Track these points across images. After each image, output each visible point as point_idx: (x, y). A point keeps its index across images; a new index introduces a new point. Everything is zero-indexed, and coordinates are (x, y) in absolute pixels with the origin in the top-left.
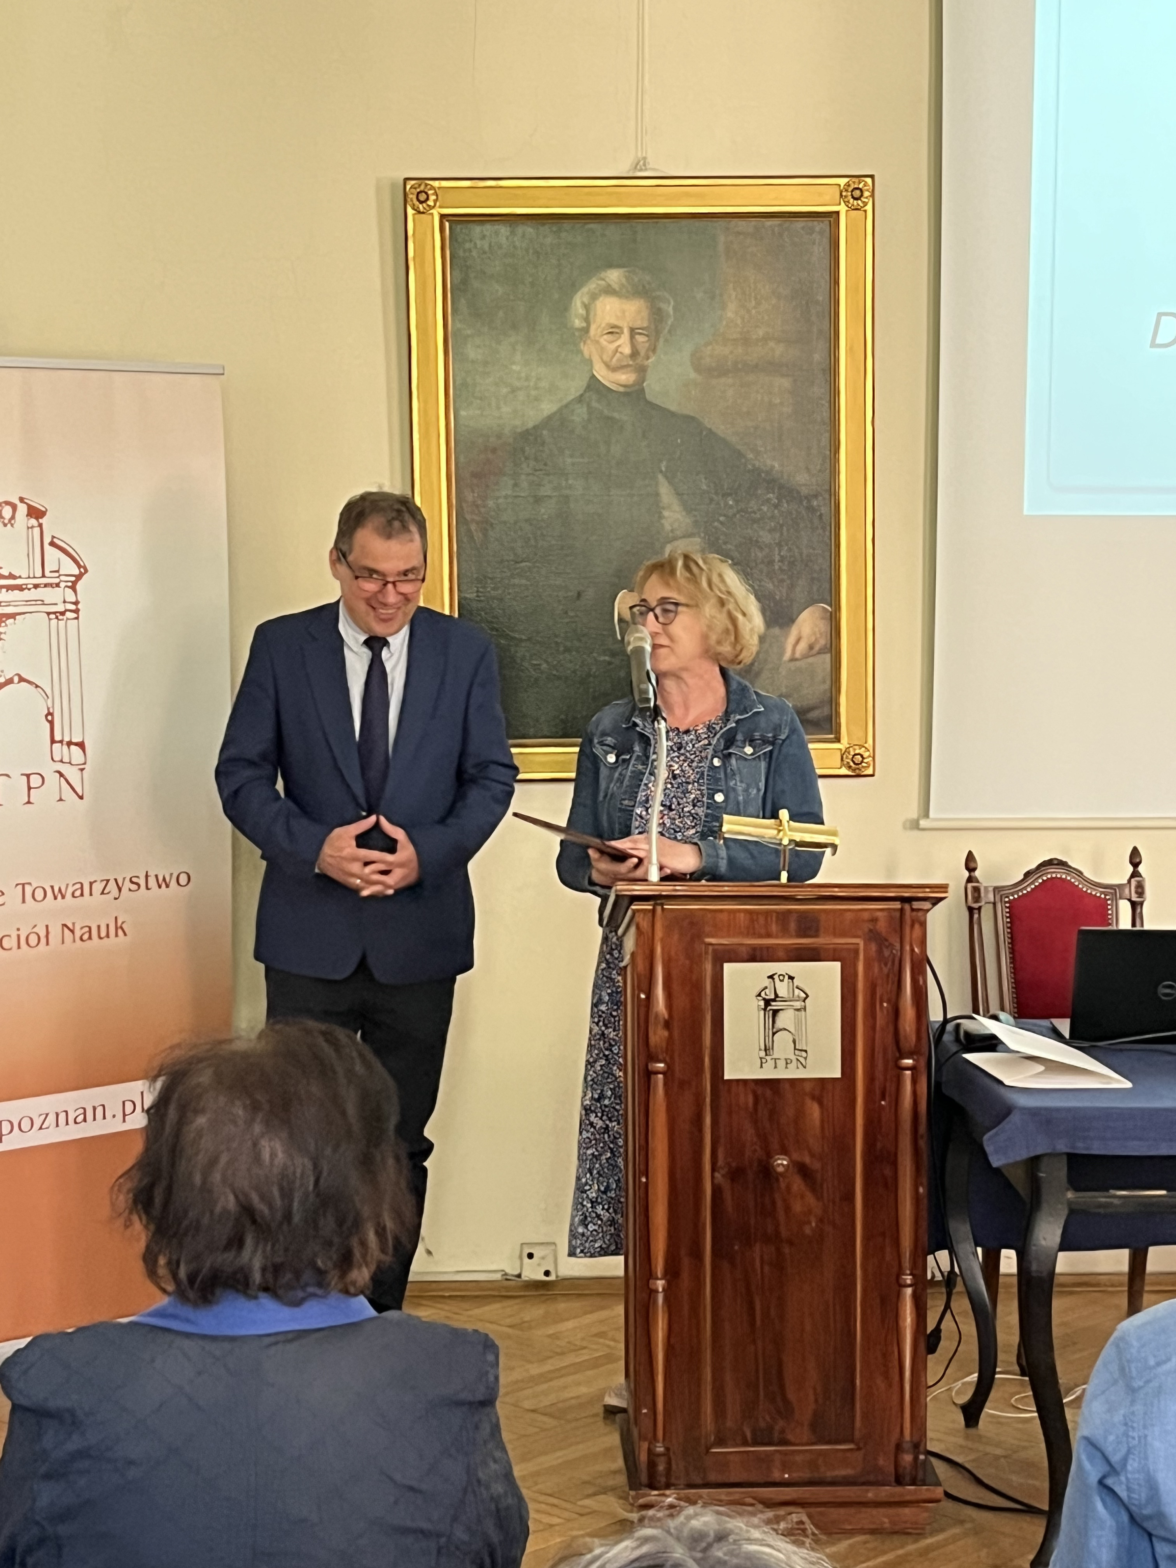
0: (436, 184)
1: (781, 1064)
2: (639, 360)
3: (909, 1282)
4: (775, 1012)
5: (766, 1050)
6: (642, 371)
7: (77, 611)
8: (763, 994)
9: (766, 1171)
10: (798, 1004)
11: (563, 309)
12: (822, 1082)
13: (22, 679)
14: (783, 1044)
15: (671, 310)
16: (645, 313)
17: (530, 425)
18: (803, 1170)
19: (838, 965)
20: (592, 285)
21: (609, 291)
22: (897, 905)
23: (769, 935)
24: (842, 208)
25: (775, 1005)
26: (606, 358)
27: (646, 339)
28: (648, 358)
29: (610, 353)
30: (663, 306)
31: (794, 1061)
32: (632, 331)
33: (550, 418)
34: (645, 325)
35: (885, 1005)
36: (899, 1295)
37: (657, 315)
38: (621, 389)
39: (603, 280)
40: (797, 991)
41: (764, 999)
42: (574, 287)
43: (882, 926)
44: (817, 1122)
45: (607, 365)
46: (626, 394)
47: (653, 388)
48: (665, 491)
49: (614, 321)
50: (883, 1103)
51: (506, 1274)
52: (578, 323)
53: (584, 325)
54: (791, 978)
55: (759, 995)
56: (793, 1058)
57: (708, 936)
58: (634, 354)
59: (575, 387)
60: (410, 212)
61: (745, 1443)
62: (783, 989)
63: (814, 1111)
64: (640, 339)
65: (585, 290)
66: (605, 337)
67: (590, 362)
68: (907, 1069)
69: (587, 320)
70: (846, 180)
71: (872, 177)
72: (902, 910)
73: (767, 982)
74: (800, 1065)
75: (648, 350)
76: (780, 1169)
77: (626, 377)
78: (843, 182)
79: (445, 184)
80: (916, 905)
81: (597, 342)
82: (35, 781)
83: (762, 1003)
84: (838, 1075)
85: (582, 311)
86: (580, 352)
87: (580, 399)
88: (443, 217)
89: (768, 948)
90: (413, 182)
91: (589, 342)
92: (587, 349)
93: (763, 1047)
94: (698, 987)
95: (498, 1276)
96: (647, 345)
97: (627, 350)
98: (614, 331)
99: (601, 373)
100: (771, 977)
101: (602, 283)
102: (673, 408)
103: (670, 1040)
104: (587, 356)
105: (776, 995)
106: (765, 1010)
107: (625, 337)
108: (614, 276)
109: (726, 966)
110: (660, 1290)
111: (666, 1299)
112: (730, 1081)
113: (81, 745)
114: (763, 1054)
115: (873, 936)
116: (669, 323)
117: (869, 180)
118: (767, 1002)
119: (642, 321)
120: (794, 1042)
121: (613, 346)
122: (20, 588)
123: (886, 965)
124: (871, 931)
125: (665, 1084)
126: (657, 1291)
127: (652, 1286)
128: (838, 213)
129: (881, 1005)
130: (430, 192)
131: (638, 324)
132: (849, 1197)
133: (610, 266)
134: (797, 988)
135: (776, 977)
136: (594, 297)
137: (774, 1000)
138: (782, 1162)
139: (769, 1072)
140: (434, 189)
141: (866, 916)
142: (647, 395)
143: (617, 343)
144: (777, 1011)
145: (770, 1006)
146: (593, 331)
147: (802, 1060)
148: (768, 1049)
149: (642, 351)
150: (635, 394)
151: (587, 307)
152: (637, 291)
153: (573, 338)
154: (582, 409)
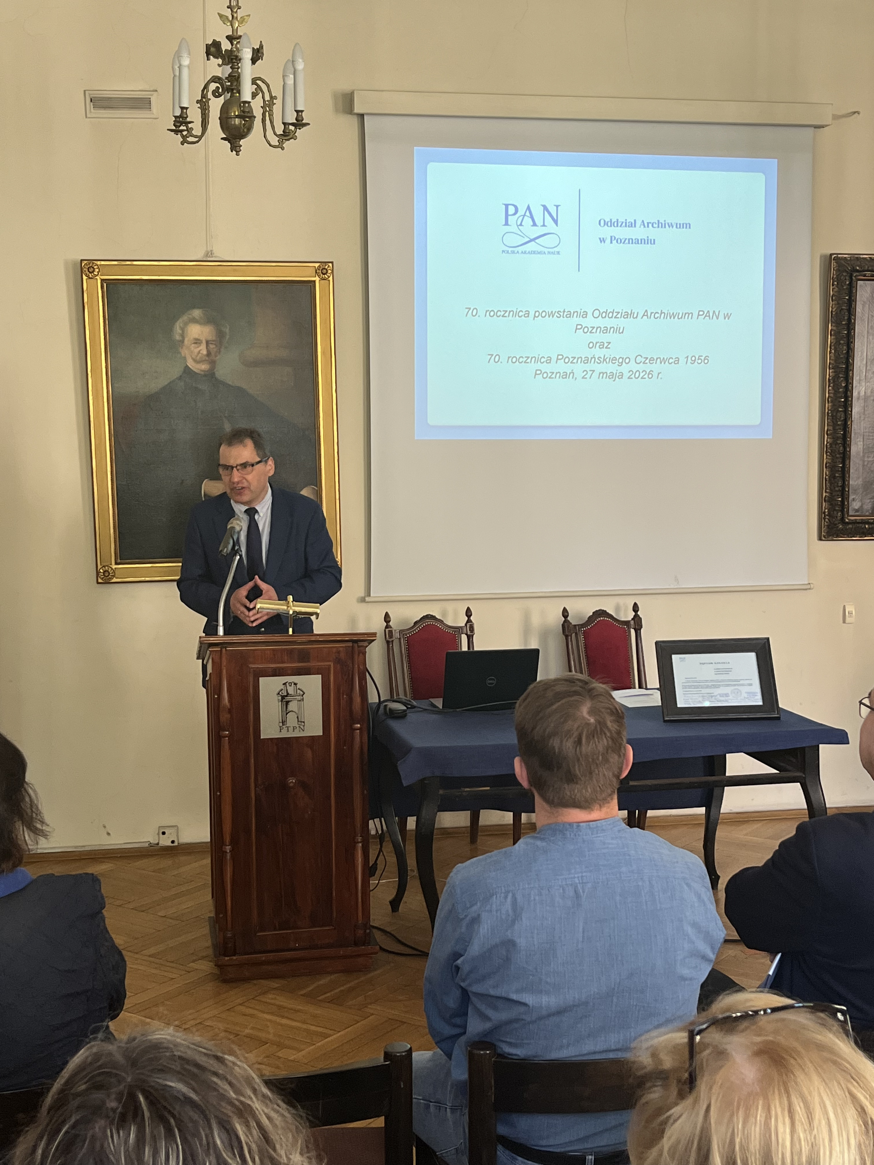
0: (99, 263)
1: (291, 729)
2: (211, 358)
3: (359, 840)
4: (287, 703)
5: (283, 722)
6: (213, 363)
8: (280, 693)
9: (284, 785)
10: (299, 698)
12: (313, 738)
14: (291, 719)
15: (227, 331)
16: (214, 333)
17: (153, 391)
18: (303, 785)
19: (320, 676)
20: (185, 318)
21: (194, 321)
22: (350, 644)
23: (283, 662)
24: (317, 279)
25: (288, 698)
26: (193, 356)
27: (214, 346)
28: (216, 356)
29: (196, 354)
30: (223, 329)
31: (298, 728)
32: (207, 343)
33: (164, 388)
34: (214, 338)
35: (345, 696)
36: (354, 848)
37: (220, 334)
38: (202, 373)
39: (190, 315)
40: (299, 691)
41: (281, 696)
42: (175, 318)
43: (342, 655)
44: (311, 760)
45: (195, 361)
46: (205, 376)
49: (197, 337)
50: (345, 748)
51: (150, 843)
52: (178, 338)
53: (181, 338)
54: (296, 684)
55: (279, 694)
56: (297, 726)
57: (251, 663)
58: (209, 354)
59: (176, 372)
60: (85, 278)
61: (275, 930)
62: (291, 690)
63: (309, 754)
64: (212, 346)
65: (181, 320)
66: (193, 345)
67: (185, 358)
68: (357, 729)
69: (183, 336)
70: (318, 264)
71: (332, 263)
72: (353, 647)
73: (282, 687)
74: (301, 730)
75: (216, 352)
76: (291, 785)
77: (204, 367)
78: (317, 265)
79: (103, 263)
80: (361, 644)
81: (188, 348)
83: (280, 698)
84: (321, 733)
85: (180, 332)
86: (180, 353)
87: (180, 378)
88: (102, 280)
89: (283, 668)
90: (86, 262)
91: (184, 347)
92: (184, 352)
93: (281, 721)
94: (245, 690)
95: (146, 845)
96: (215, 350)
97: (205, 352)
98: (197, 342)
99: (191, 364)
100: (285, 684)
101: (190, 316)
102: (230, 383)
103: (231, 719)
104: (183, 355)
105: (288, 694)
106: (282, 701)
107: (204, 345)
108: (197, 313)
109: (261, 679)
110: (228, 851)
111: (231, 856)
112: (264, 739)
114: (281, 724)
115: (338, 661)
116: (228, 337)
117: (330, 265)
118: (283, 697)
119: (212, 337)
120: (298, 717)
121: (197, 350)
123: (345, 675)
124: (337, 658)
125: (229, 742)
126: (226, 852)
127: (224, 850)
128: (314, 281)
129: (343, 696)
130: (95, 267)
131: (210, 338)
132: (328, 798)
133: (194, 307)
134: (299, 689)
135: (287, 684)
136: (186, 324)
137: (286, 696)
138: (292, 781)
139: (284, 734)
140: (97, 265)
141: (334, 650)
142: (216, 376)
143: (199, 349)
144: (289, 701)
145: (285, 699)
146: (186, 342)
147: (302, 727)
148: (284, 722)
149: (213, 354)
150: (210, 376)
151: (183, 330)
152: (208, 320)
153: (176, 346)
154: (182, 384)
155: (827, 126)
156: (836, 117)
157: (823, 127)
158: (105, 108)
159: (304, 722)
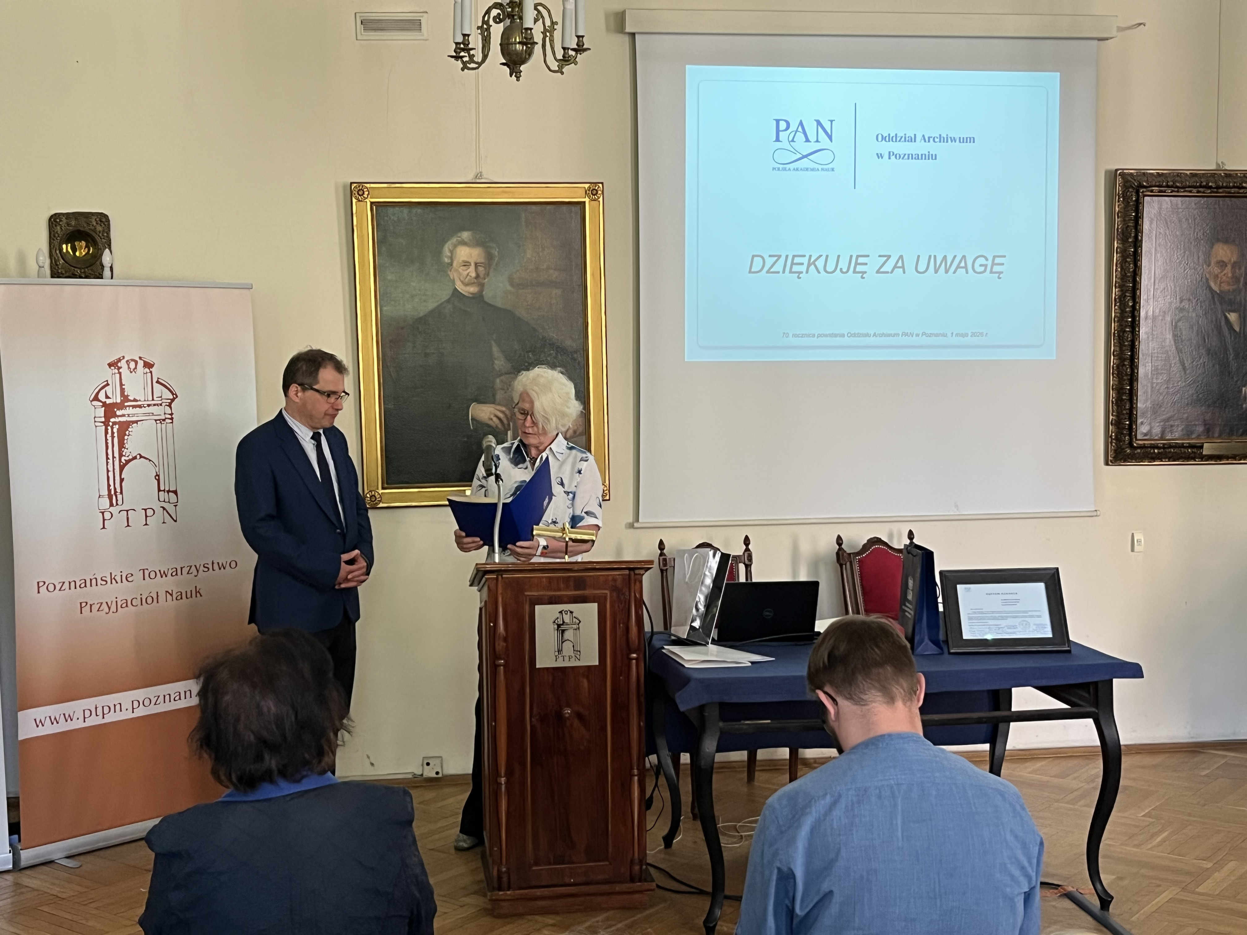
0: (368, 185)
1: (567, 658)
2: (480, 280)
3: (636, 773)
4: (563, 631)
6: (482, 285)
7: (172, 419)
8: (556, 622)
9: (559, 716)
10: (575, 626)
11: (438, 253)
12: (589, 667)
13: (141, 457)
14: (567, 648)
15: (496, 253)
16: (483, 255)
17: (422, 314)
18: (579, 716)
19: (596, 605)
20: (454, 240)
21: (463, 243)
22: (627, 572)
23: (559, 590)
24: (587, 200)
25: (563, 627)
26: (462, 279)
27: (483, 269)
28: (485, 279)
29: (465, 276)
30: (493, 251)
31: (574, 657)
32: (476, 265)
33: (432, 311)
34: (483, 261)
36: (631, 781)
37: (490, 257)
38: (471, 296)
39: (459, 237)
40: (574, 620)
41: (557, 624)
42: (444, 241)
43: (619, 583)
44: (587, 690)
45: (462, 282)
46: (473, 298)
47: (488, 294)
48: (495, 349)
49: (465, 259)
50: (621, 678)
51: (415, 774)
52: (447, 260)
53: (450, 261)
54: (571, 612)
55: (554, 622)
56: (573, 655)
57: (527, 592)
58: (478, 276)
59: (445, 294)
60: (354, 200)
61: (550, 864)
62: (567, 618)
63: (585, 684)
64: (481, 269)
65: (449, 243)
66: (462, 267)
67: (453, 282)
68: (634, 659)
69: (452, 258)
70: (589, 185)
71: (602, 183)
72: (629, 575)
73: (558, 615)
74: (577, 659)
75: (484, 275)
76: (567, 715)
77: (473, 289)
78: (587, 186)
79: (372, 185)
80: (637, 572)
81: (457, 270)
82: (150, 512)
83: (556, 626)
84: (597, 663)
85: (449, 254)
86: (448, 275)
87: (448, 301)
88: (372, 203)
89: (559, 596)
90: (355, 185)
91: (452, 270)
92: (453, 274)
93: (557, 650)
94: (521, 619)
95: (410, 776)
96: (484, 272)
97: (473, 275)
98: (466, 264)
99: (460, 287)
100: (561, 612)
101: (459, 239)
102: (499, 304)
103: (507, 648)
104: (452, 278)
105: (564, 622)
106: (557, 630)
107: (472, 267)
108: (465, 235)
109: (537, 607)
110: (503, 783)
111: (506, 787)
112: (539, 669)
113: (175, 492)
114: (557, 653)
115: (615, 589)
116: (496, 259)
117: (601, 185)
118: (559, 626)
119: (481, 260)
120: (573, 646)
121: (465, 273)
122: (140, 406)
123: (621, 604)
124: (613, 586)
125: (505, 671)
126: (501, 784)
127: (499, 781)
128: (584, 202)
129: (620, 625)
130: (365, 190)
131: (479, 260)
132: (604, 728)
133: (463, 229)
134: (575, 617)
135: (563, 612)
136: (455, 246)
137: (562, 625)
138: (568, 711)
139: (560, 664)
140: (367, 188)
141: (610, 578)
142: (486, 299)
143: (468, 271)
144: (564, 630)
145: (560, 628)
146: (455, 264)
147: (578, 657)
148: (560, 651)
149: (482, 275)
150: (478, 298)
151: (451, 252)
152: (478, 243)
153: (444, 268)
154: (450, 306)
155: (1111, 38)
156: (1120, 29)
157: (1107, 39)
158: (375, 30)
159: (580, 651)
